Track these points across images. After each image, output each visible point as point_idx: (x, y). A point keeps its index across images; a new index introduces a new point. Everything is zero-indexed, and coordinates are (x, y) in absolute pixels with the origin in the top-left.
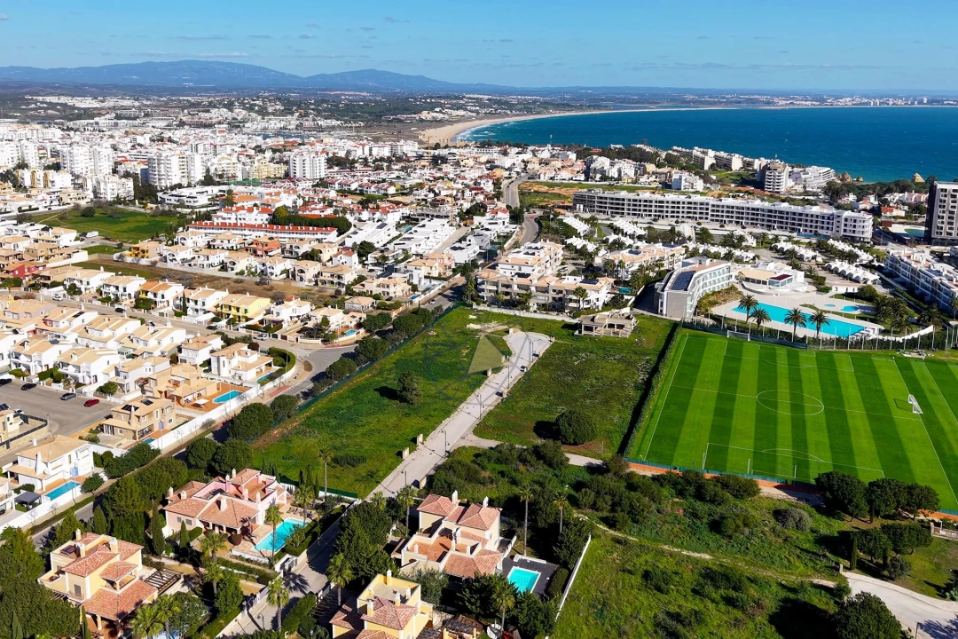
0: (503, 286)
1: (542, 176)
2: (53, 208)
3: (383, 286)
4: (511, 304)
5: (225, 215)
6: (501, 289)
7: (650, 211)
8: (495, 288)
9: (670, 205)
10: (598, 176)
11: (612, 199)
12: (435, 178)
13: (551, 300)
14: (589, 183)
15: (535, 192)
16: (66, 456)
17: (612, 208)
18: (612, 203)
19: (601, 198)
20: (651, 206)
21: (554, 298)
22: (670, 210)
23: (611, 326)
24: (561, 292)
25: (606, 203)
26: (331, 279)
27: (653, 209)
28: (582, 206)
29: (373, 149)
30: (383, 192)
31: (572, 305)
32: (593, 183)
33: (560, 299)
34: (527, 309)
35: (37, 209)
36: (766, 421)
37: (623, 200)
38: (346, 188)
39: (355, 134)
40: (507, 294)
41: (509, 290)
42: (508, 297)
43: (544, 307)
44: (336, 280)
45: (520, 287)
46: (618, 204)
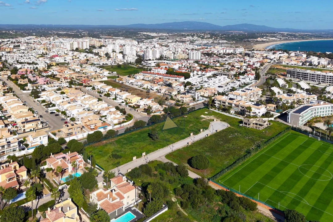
0: (223, 102)
1: (283, 63)
2: (112, 64)
3: (182, 97)
4: (224, 110)
6: (222, 104)
7: (320, 79)
8: (220, 103)
9: (329, 77)
10: (308, 64)
11: (303, 73)
13: (240, 110)
14: (303, 66)
15: (277, 68)
16: (39, 137)
17: (303, 77)
18: (303, 75)
19: (298, 72)
20: (320, 77)
21: (241, 110)
22: (329, 80)
23: (256, 124)
24: (244, 108)
25: (300, 75)
26: (168, 93)
27: (321, 78)
28: (289, 75)
29: (227, 50)
30: (215, 65)
31: (247, 113)
32: (305, 66)
33: (243, 110)
34: (229, 113)
35: (108, 64)
36: (295, 177)
37: (308, 74)
38: (204, 63)
39: (230, 45)
40: (224, 106)
41: (224, 104)
42: (224, 107)
43: (237, 113)
44: (169, 94)
45: (229, 103)
46: (305, 75)
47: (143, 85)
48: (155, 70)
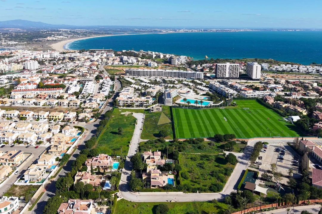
0: (126, 101)
1: (109, 63)
3: (91, 105)
4: (129, 106)
5: (21, 86)
6: (125, 102)
7: (148, 74)
8: (123, 102)
9: (153, 72)
10: (127, 63)
12: (76, 66)
13: (139, 104)
14: (124, 65)
15: (110, 69)
18: (137, 73)
19: (134, 71)
21: (140, 103)
22: (153, 74)
23: (157, 109)
24: (142, 102)
25: (135, 73)
26: (73, 104)
28: (128, 74)
30: (63, 73)
31: (145, 104)
32: (125, 65)
33: (142, 103)
34: (134, 107)
37: (140, 72)
38: (49, 72)
39: (25, 47)
40: (127, 103)
41: (127, 102)
42: (127, 104)
43: (137, 106)
44: (75, 105)
45: (130, 101)
47: (40, 103)
48: (22, 86)
